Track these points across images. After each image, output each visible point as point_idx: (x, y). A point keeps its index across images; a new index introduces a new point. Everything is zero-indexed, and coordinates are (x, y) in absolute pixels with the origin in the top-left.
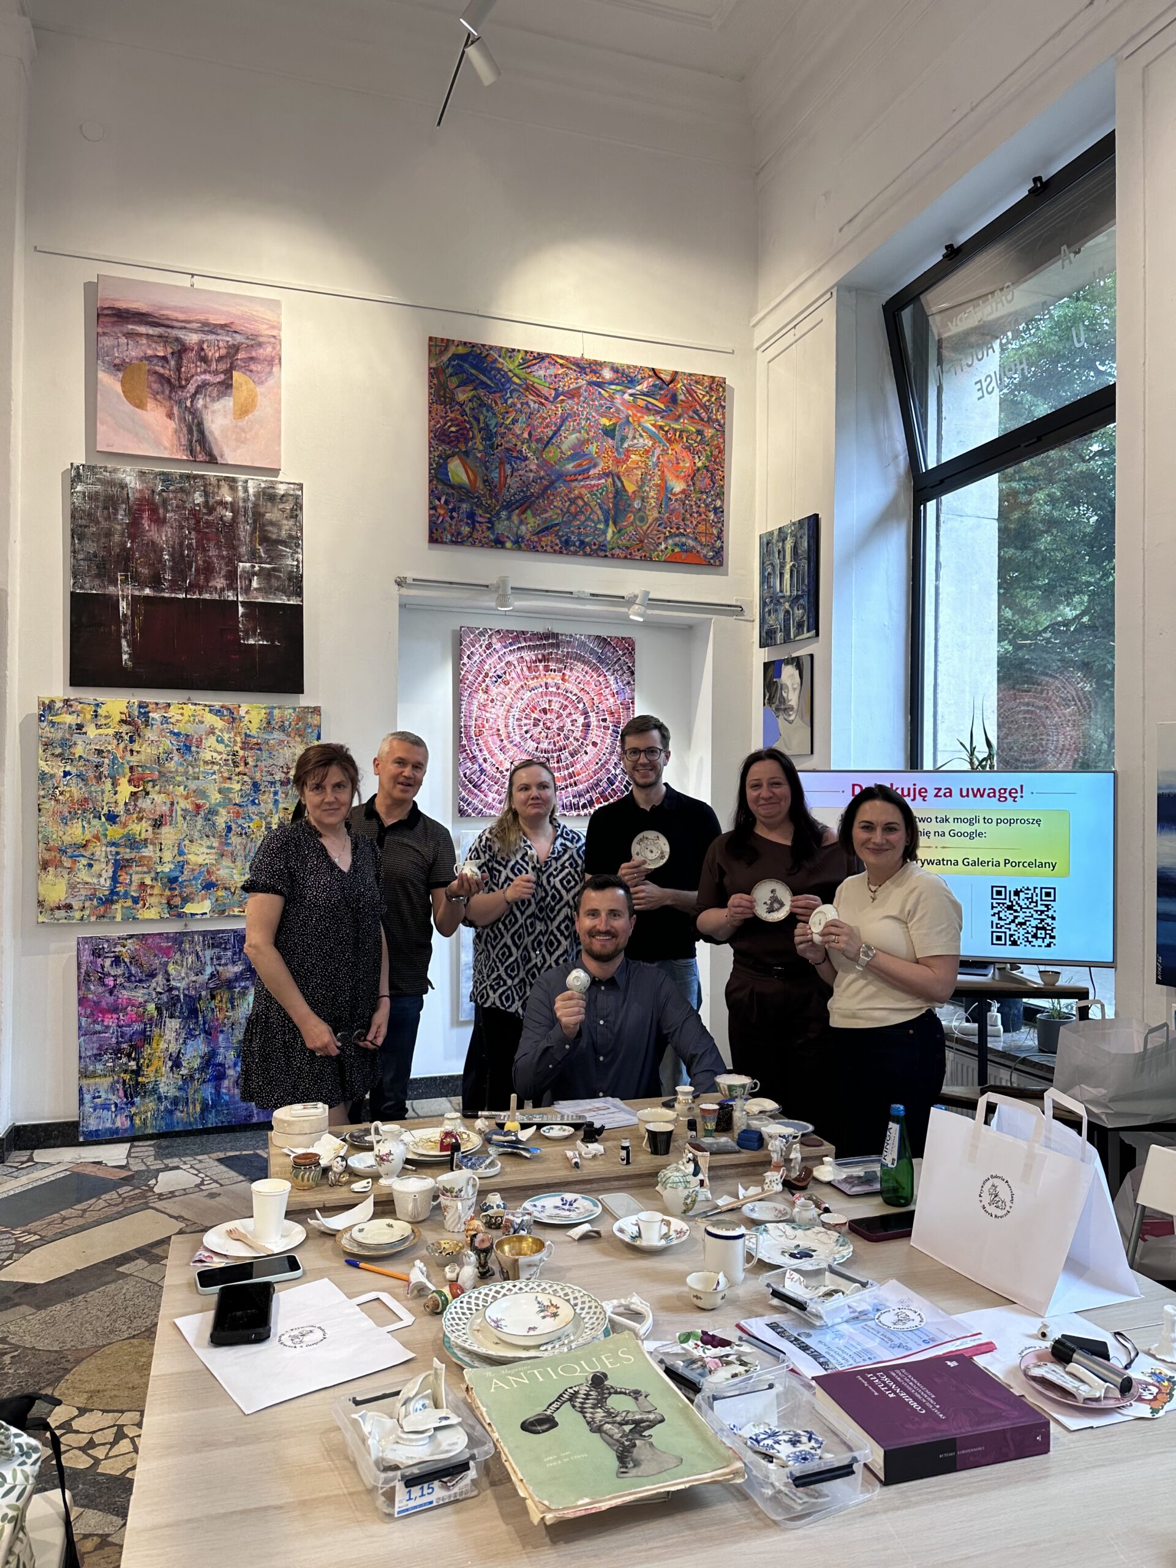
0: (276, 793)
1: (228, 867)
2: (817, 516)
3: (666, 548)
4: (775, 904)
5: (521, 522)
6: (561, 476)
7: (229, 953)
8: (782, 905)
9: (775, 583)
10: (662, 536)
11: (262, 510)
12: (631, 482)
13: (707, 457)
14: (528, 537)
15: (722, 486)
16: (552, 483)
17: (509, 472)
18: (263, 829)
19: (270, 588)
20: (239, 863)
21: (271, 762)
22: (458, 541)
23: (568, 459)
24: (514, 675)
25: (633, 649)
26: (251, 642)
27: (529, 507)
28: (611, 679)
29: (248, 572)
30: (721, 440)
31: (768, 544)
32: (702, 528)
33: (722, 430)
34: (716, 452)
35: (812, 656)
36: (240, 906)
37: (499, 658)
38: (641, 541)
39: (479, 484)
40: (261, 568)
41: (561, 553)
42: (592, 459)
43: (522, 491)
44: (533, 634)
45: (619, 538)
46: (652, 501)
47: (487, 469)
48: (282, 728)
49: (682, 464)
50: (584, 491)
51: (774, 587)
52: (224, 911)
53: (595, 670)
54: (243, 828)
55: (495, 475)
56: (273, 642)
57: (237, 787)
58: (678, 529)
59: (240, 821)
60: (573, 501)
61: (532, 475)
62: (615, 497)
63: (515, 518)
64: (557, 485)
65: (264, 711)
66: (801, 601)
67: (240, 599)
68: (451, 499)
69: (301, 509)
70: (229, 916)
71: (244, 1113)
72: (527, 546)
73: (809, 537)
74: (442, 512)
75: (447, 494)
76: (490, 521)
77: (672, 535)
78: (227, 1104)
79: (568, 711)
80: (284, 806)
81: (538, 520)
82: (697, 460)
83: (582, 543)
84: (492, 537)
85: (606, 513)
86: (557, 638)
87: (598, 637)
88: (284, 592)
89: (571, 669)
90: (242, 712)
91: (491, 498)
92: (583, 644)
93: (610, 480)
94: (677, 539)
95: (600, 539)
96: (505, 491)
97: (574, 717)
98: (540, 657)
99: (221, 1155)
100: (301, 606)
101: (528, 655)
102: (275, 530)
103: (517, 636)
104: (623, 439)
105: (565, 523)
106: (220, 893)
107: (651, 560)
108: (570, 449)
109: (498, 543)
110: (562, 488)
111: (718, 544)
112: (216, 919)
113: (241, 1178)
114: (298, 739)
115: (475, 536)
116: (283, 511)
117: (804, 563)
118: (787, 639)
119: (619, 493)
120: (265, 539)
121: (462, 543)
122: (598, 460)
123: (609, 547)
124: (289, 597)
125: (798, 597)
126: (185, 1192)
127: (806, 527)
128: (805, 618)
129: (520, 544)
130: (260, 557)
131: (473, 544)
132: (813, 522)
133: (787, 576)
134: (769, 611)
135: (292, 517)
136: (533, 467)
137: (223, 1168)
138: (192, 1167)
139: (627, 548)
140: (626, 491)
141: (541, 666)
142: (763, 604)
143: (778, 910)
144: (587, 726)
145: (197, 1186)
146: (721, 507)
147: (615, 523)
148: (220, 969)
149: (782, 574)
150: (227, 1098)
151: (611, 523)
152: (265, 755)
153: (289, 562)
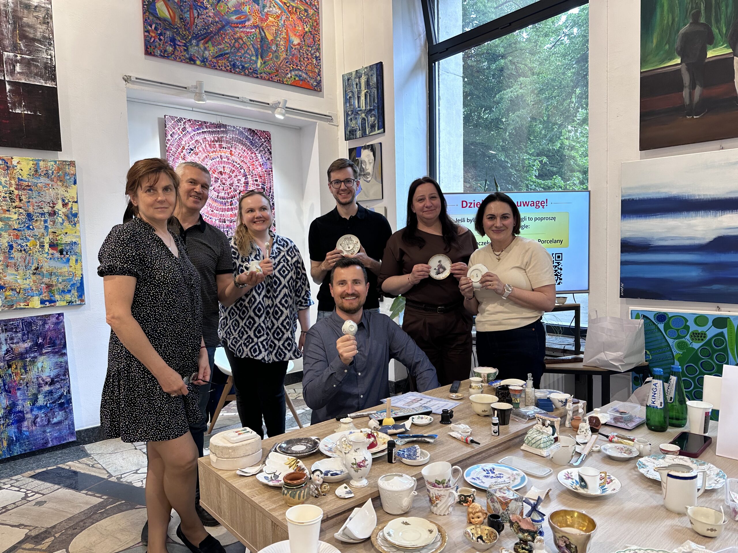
0: (45, 221)
1: (13, 274)
2: (382, 63)
3: (291, 77)
4: (441, 269)
5: (205, 49)
6: (228, 23)
7: (20, 335)
8: (445, 269)
9: (354, 103)
10: (288, 69)
11: (20, 15)
12: (270, 33)
13: (311, 26)
14: (210, 58)
15: (319, 45)
16: (223, 27)
17: (196, 15)
18: (38, 247)
19: (31, 73)
20: (21, 272)
21: (40, 199)
22: (165, 56)
23: (232, 13)
24: (201, 149)
25: (270, 139)
26: (18, 111)
27: (209, 40)
28: (259, 156)
29: (12, 60)
30: (317, 18)
31: (348, 80)
32: (309, 67)
33: (317, 11)
34: (315, 24)
35: (381, 143)
36: (25, 301)
37: (191, 138)
38: (277, 71)
39: (177, 20)
40: (22, 58)
41: (231, 72)
42: (246, 16)
43: (205, 29)
44: (211, 124)
45: (265, 67)
46: (282, 47)
47: (182, 11)
48: (47, 175)
49: (297, 28)
50: (243, 35)
51: (354, 105)
52: (12, 306)
53: (250, 149)
54: (22, 246)
55: (187, 15)
56: (35, 112)
57: (16, 217)
58: (297, 66)
59: (19, 242)
60: (236, 40)
61: (210, 19)
62: (261, 42)
63: (201, 45)
64: (226, 28)
65: (32, 162)
66: (373, 112)
67: (7, 79)
68: (159, 27)
69: (51, 18)
70: (16, 309)
71: (42, 442)
72: (211, 65)
73: (377, 75)
74: (153, 35)
75: (156, 23)
76: (185, 45)
77: (294, 70)
78: (28, 438)
79: (235, 174)
80: (53, 230)
81: (216, 49)
82: (305, 27)
83: (243, 67)
84: (187, 56)
85: (256, 50)
86: (226, 128)
87: (250, 129)
88: (42, 77)
89: (235, 148)
90: (15, 162)
91: (185, 30)
92: (241, 133)
93: (258, 30)
94: (297, 72)
95: (254, 66)
96: (194, 27)
97: (239, 177)
98: (216, 139)
99: (32, 473)
100: (56, 88)
101: (209, 137)
102: (32, 31)
103: (201, 124)
104: (264, 7)
105: (232, 53)
106: (8, 293)
107: (283, 83)
108: (233, 7)
109: (191, 60)
110: (229, 31)
111: (319, 78)
112: (6, 311)
113: (57, 487)
114: (60, 183)
115: (176, 54)
116: (37, 18)
117: (375, 91)
118: (364, 135)
119: (263, 39)
120: (23, 37)
121: (167, 57)
122: (250, 17)
123: (259, 71)
124: (46, 80)
125: (371, 110)
126: (15, 505)
127: (375, 69)
128: (376, 122)
129: (205, 63)
130: (21, 49)
131: (175, 59)
132: (380, 66)
133: (363, 98)
134: (351, 120)
135: (44, 23)
136: (211, 14)
137: (37, 482)
138: (12, 486)
139: (269, 74)
140: (267, 39)
141: (217, 144)
142: (347, 115)
143: (442, 272)
144: (247, 183)
145: (23, 499)
146: (319, 57)
147: (262, 57)
148: (13, 346)
149: (359, 98)
150: (27, 433)
151: (259, 57)
152: (35, 194)
153: (44, 55)
